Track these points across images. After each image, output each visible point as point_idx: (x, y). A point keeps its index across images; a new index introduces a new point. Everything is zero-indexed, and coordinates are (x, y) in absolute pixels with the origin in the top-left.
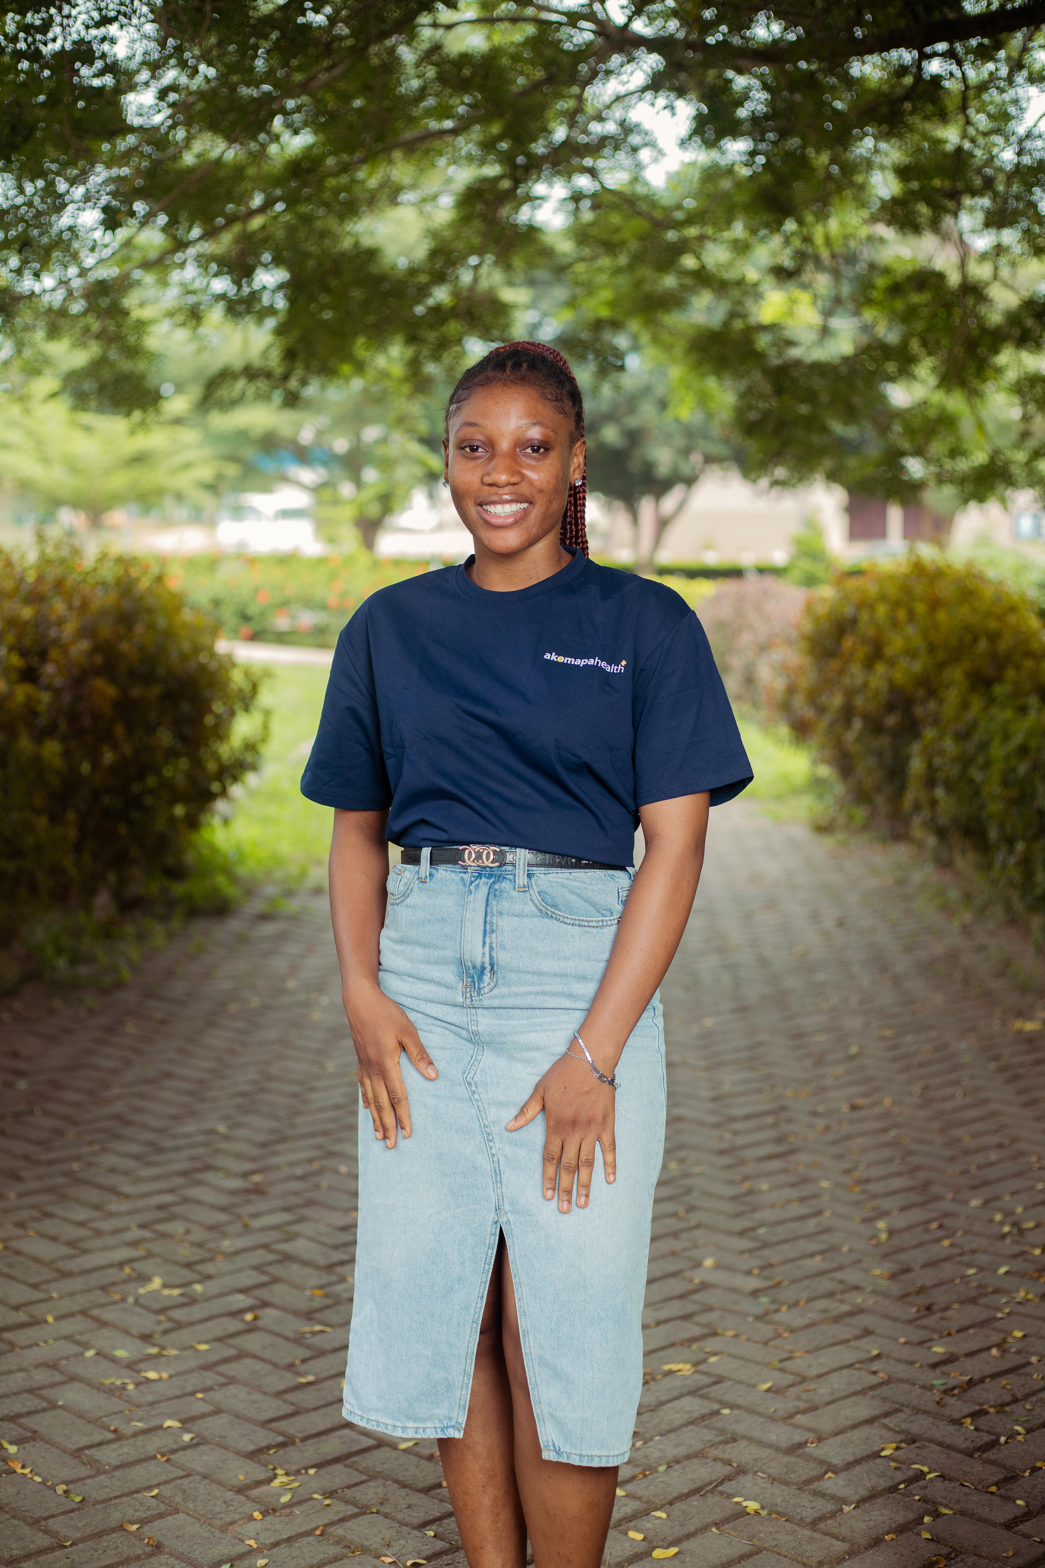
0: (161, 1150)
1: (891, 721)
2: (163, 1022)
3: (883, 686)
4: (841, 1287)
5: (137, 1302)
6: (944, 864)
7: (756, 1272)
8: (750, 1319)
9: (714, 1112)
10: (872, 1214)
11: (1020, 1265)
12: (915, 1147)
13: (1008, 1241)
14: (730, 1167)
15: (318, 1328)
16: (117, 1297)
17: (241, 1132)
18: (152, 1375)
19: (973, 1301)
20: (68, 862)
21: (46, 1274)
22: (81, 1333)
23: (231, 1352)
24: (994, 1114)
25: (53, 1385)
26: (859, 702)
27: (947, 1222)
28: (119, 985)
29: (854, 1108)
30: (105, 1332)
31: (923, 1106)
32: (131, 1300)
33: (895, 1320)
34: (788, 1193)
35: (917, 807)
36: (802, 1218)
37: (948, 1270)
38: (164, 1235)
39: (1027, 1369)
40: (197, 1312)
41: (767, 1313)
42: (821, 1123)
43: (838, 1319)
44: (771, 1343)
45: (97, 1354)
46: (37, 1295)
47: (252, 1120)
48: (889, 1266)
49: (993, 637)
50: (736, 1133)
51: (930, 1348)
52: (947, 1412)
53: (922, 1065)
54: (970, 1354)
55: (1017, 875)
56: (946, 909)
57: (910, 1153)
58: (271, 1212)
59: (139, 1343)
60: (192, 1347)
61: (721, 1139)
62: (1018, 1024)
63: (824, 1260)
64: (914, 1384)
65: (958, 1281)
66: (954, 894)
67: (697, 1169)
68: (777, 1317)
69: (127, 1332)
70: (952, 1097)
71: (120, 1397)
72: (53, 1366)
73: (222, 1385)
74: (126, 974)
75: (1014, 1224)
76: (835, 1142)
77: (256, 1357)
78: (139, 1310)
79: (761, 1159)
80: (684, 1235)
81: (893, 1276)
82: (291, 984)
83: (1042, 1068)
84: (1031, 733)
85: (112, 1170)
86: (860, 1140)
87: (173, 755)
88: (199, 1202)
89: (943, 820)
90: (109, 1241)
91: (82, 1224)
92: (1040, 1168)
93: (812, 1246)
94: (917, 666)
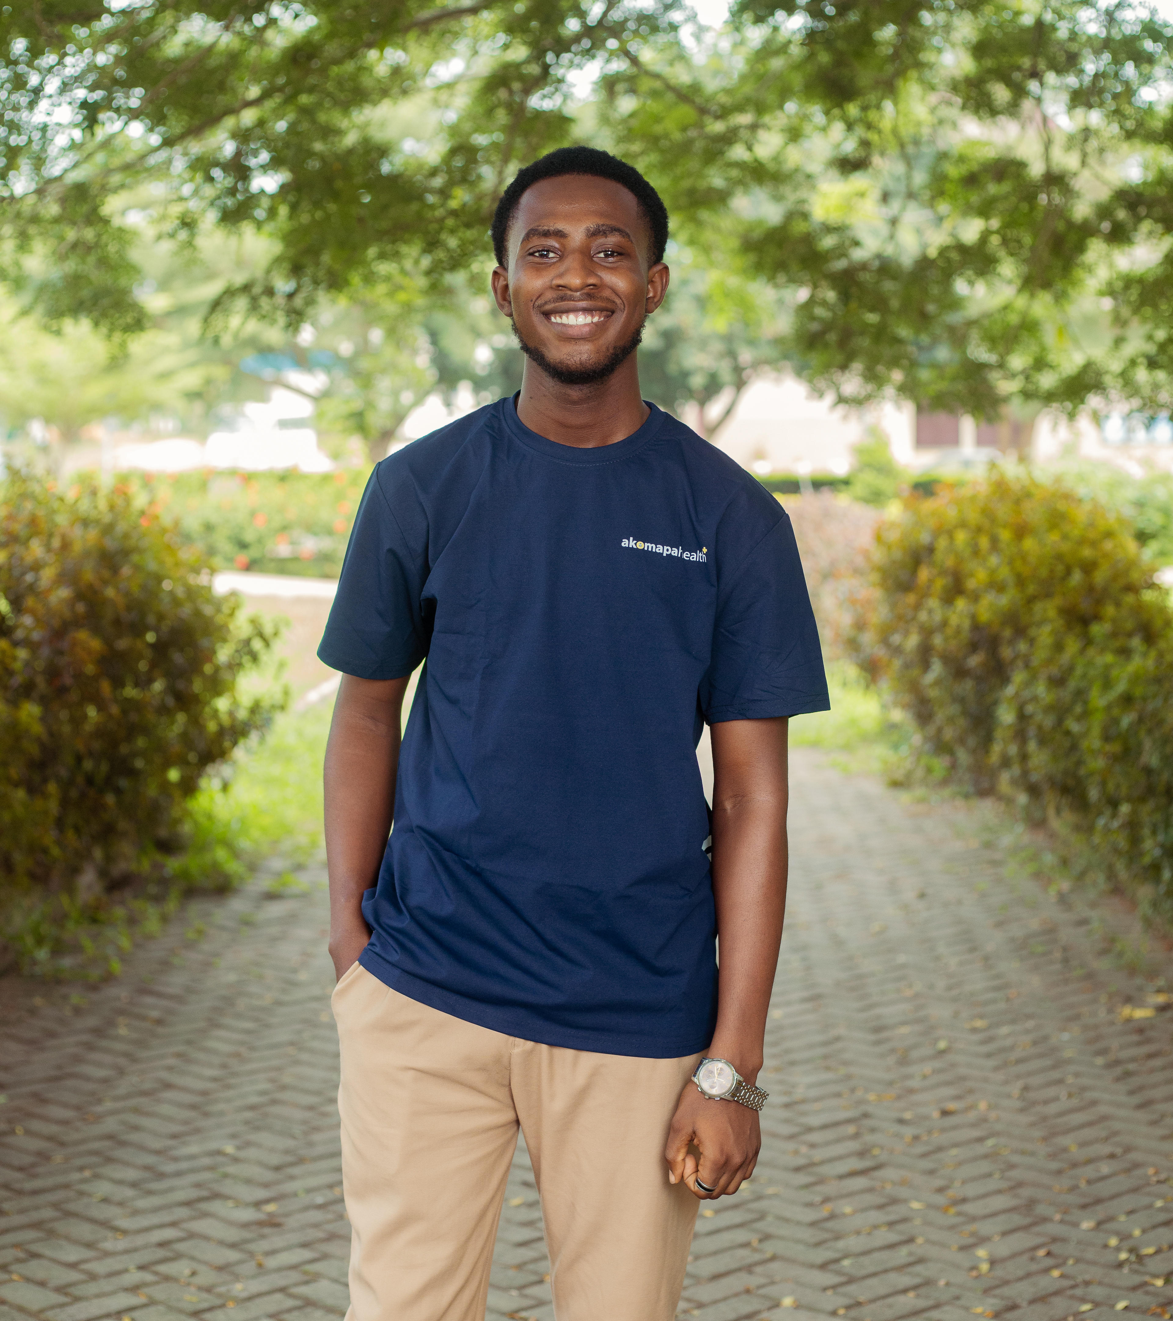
0: (161, 1176)
1: (974, 661)
3: (965, 625)
6: (1035, 823)
7: (841, 1312)
9: (787, 1121)
10: (971, 1241)
11: (1139, 1298)
12: (1015, 1159)
13: (1126, 1270)
14: (807, 1186)
17: (251, 1153)
20: (49, 838)
24: (1104, 1118)
26: (937, 641)
27: (1055, 1248)
28: (109, 978)
29: (945, 1113)
31: (1022, 1110)
34: (875, 1217)
35: (1006, 762)
36: (891, 1246)
37: (1059, 1306)
38: (167, 1278)
42: (908, 1132)
47: (265, 1138)
48: (991, 1303)
49: (1088, 568)
50: (813, 1146)
53: (1019, 1061)
55: (1122, 842)
56: (1040, 876)
57: (1012, 1166)
58: (288, 1248)
61: (796, 1152)
62: (1127, 1011)
63: (918, 1296)
66: (1049, 859)
67: (770, 1191)
70: (1056, 1099)
74: (116, 965)
75: (1131, 1250)
76: (924, 1155)
79: (841, 1177)
80: (758, 1269)
81: (995, 1315)
82: (303, 976)
83: (1157, 1062)
84: (1135, 679)
85: (105, 1200)
86: (954, 1152)
87: (163, 710)
88: (206, 1238)
89: (1035, 777)
90: (105, 1285)
91: (73, 1266)
92: (1159, 1182)
93: (904, 1280)
94: (1004, 601)
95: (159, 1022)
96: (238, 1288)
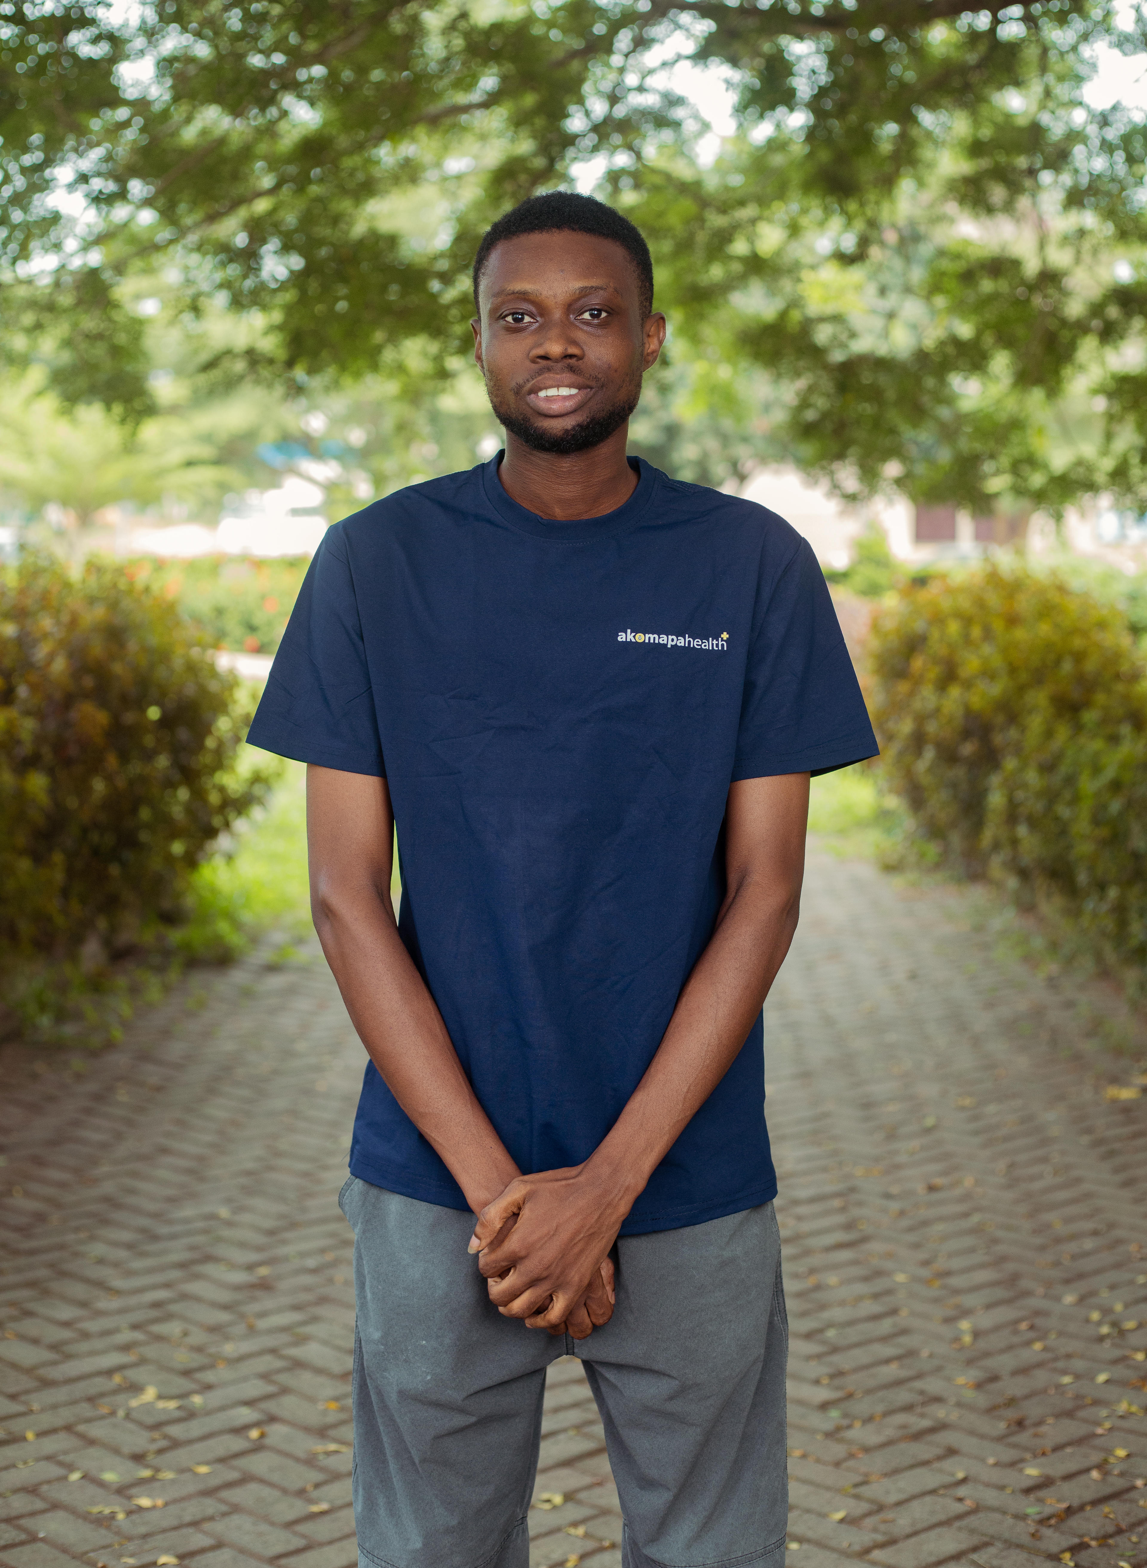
0: (155, 1238)
1: (968, 749)
2: (159, 1089)
3: (958, 712)
4: (920, 1398)
5: (128, 1416)
6: (1027, 908)
7: (825, 1381)
8: (819, 1437)
10: (953, 1313)
11: (1121, 1371)
12: (1000, 1234)
13: (1107, 1344)
14: (794, 1258)
15: (332, 1447)
16: (105, 1410)
17: (246, 1218)
18: (145, 1502)
19: (1069, 1414)
20: (54, 906)
21: (26, 1382)
22: (66, 1453)
23: (234, 1475)
24: (1088, 1196)
25: (33, 1514)
26: (932, 728)
27: (1039, 1321)
28: (110, 1046)
29: (932, 1188)
30: (93, 1451)
31: (1009, 1187)
32: (121, 1413)
33: (982, 1437)
34: (861, 1288)
35: (996, 846)
36: (876, 1318)
37: (1041, 1378)
38: (159, 1338)
39: (1132, 1495)
40: (195, 1428)
41: (838, 1429)
42: (894, 1206)
43: (918, 1436)
44: (845, 1465)
45: (83, 1477)
46: (15, 1407)
47: (258, 1203)
48: (973, 1374)
49: (1079, 657)
50: (800, 1218)
51: (1021, 1470)
52: (1043, 1545)
53: (1006, 1139)
54: (1069, 1477)
55: (1109, 924)
56: (1028, 959)
57: (995, 1241)
58: (279, 1310)
59: (130, 1464)
60: (189, 1470)
62: (1112, 1091)
63: (901, 1366)
64: (1005, 1513)
65: (1052, 1391)
66: (1038, 943)
68: (850, 1434)
69: (116, 1451)
70: (1040, 1176)
71: (108, 1528)
72: (32, 1490)
73: (224, 1515)
74: (117, 1034)
75: (1115, 1324)
76: (910, 1229)
77: (262, 1481)
78: (130, 1426)
79: (828, 1249)
81: (979, 1386)
82: (301, 1046)
83: (1140, 1142)
84: (1124, 766)
85: (101, 1261)
86: (939, 1227)
87: (170, 785)
88: (198, 1299)
89: (1026, 860)
90: (98, 1344)
91: (67, 1324)
92: (1141, 1258)
93: (888, 1351)
94: (996, 689)
96: (229, 1349)
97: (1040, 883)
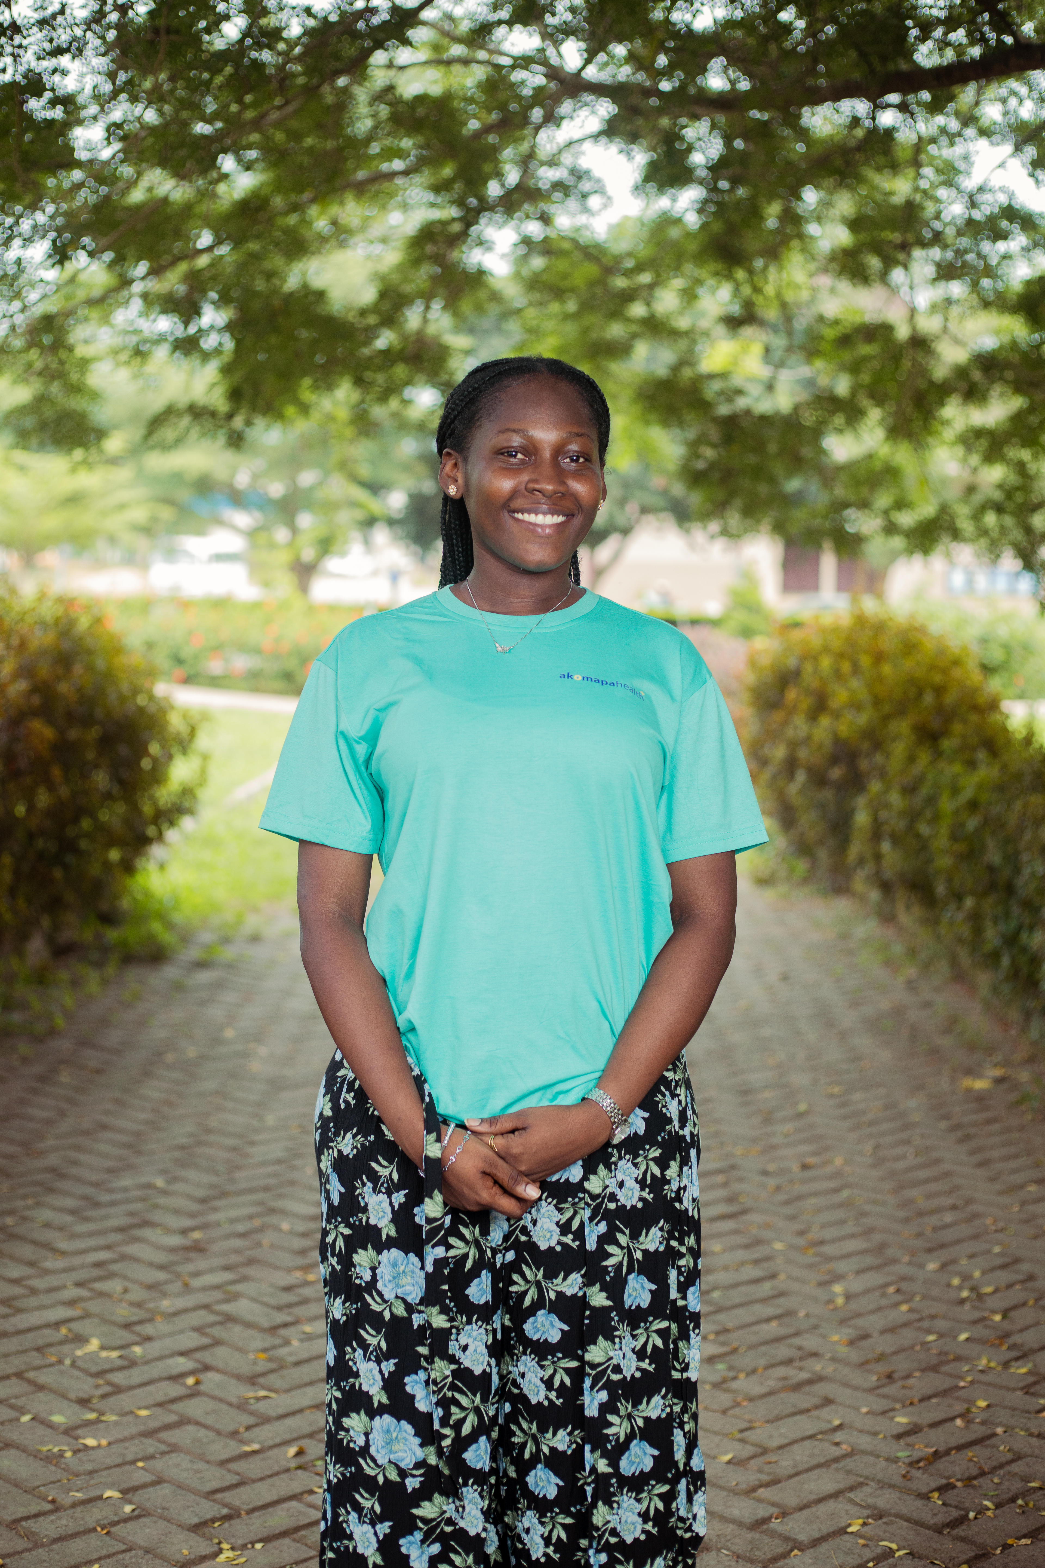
0: (97, 1205)
1: (836, 773)
3: (828, 740)
4: (799, 1354)
5: (74, 1365)
6: (888, 918)
7: (710, 1338)
8: (709, 1387)
10: (829, 1278)
11: (981, 1331)
12: (868, 1208)
13: (967, 1307)
15: (262, 1393)
16: (53, 1359)
17: (180, 1187)
18: (91, 1442)
19: (934, 1368)
22: (16, 1397)
23: (173, 1418)
24: (947, 1174)
26: (803, 754)
27: (904, 1286)
28: (53, 1032)
29: (805, 1167)
30: (41, 1396)
31: (875, 1166)
32: (68, 1362)
33: (856, 1388)
34: (743, 1255)
35: (861, 861)
36: (756, 1281)
37: (907, 1336)
38: (102, 1294)
39: (993, 1441)
40: (136, 1375)
41: (724, 1381)
42: (772, 1182)
43: (797, 1387)
44: (731, 1413)
45: (33, 1419)
47: (191, 1174)
48: (847, 1332)
49: (939, 691)
51: (892, 1418)
52: (913, 1485)
53: (873, 1123)
54: (933, 1425)
55: (967, 933)
56: (889, 964)
57: (864, 1214)
58: (212, 1270)
59: (76, 1407)
60: (131, 1413)
62: (967, 1082)
63: (782, 1325)
64: (878, 1457)
65: (918, 1348)
66: (898, 949)
68: (736, 1385)
69: (63, 1396)
70: (903, 1157)
71: (57, 1465)
73: (164, 1453)
74: (60, 1021)
75: (973, 1289)
76: (787, 1203)
77: (198, 1424)
78: (76, 1373)
79: (712, 1220)
81: (852, 1343)
82: (229, 1033)
83: (994, 1127)
84: (981, 787)
85: (48, 1225)
86: (812, 1201)
88: (137, 1260)
89: (889, 873)
90: (46, 1299)
91: (16, 1281)
92: (996, 1231)
93: (768, 1311)
94: (863, 719)
95: (98, 1071)
96: (165, 1305)
97: (901, 896)
